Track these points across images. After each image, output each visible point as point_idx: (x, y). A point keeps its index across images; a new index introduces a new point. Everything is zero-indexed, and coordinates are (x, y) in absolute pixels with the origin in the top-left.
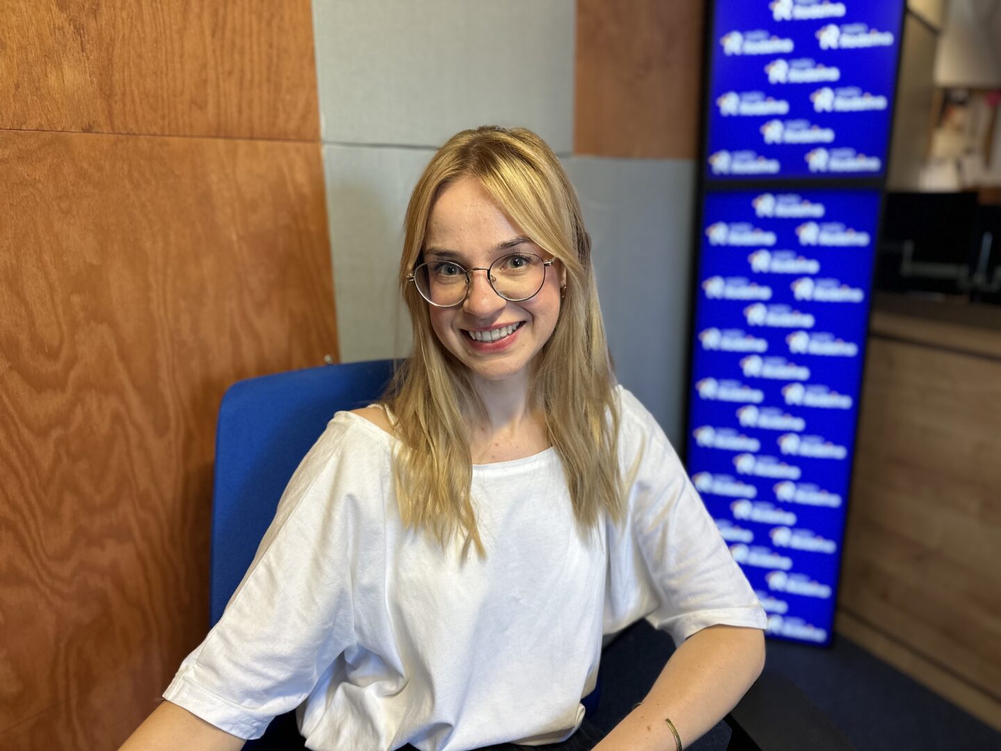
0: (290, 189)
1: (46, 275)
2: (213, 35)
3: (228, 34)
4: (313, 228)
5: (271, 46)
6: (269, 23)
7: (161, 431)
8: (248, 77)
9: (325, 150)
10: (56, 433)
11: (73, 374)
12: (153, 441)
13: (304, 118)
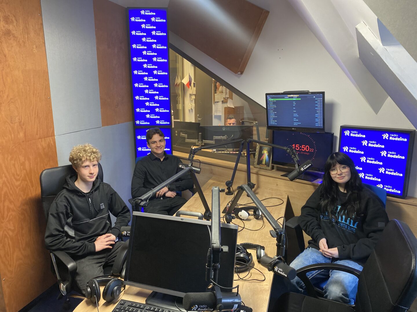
0: (50, 144)
1: (18, 164)
2: (39, 123)
3: (41, 123)
4: (54, 150)
5: (47, 123)
6: (47, 119)
7: (32, 186)
8: (44, 128)
9: (55, 137)
10: (19, 188)
11: (21, 178)
12: (31, 188)
13: (52, 133)
